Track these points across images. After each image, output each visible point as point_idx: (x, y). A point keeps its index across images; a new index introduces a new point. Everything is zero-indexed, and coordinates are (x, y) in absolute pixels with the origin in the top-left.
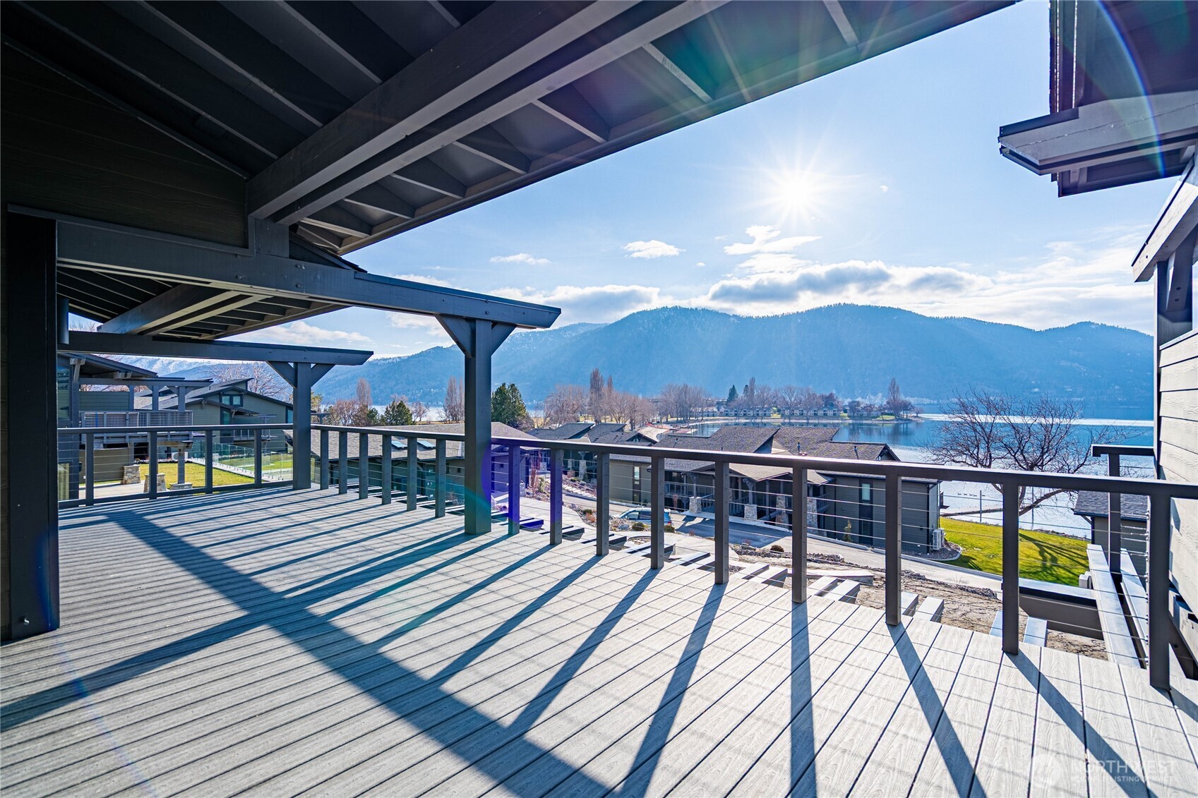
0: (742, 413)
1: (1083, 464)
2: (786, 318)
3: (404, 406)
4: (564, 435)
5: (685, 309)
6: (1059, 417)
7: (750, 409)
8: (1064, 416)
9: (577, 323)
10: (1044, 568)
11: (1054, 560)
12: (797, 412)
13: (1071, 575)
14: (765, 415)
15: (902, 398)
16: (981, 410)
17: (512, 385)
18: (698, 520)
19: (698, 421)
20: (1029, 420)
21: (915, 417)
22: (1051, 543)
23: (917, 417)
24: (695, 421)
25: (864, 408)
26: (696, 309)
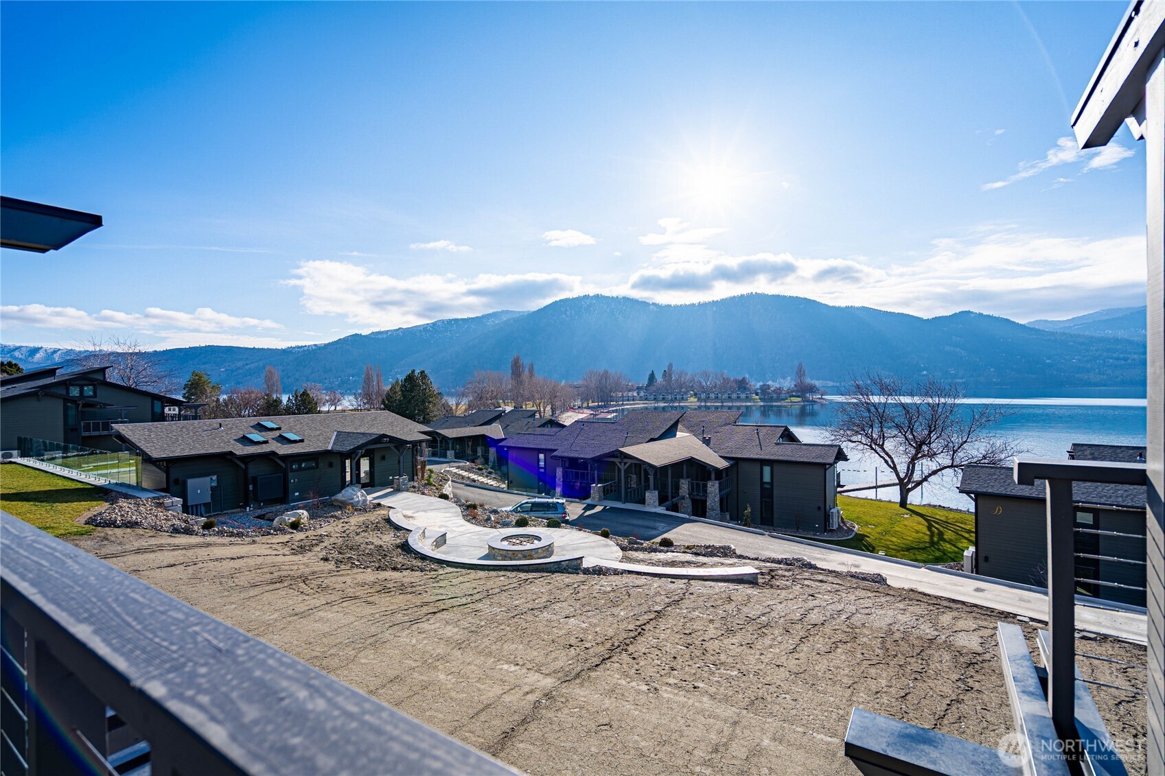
0: (661, 397)
1: (966, 442)
2: (703, 306)
3: (308, 395)
4: (474, 422)
5: (607, 297)
6: (945, 396)
7: (668, 393)
8: (949, 396)
9: (500, 310)
10: (932, 543)
11: (941, 534)
12: (712, 396)
13: (956, 549)
14: (682, 398)
15: (808, 380)
16: (876, 391)
17: (422, 372)
18: (599, 509)
19: (618, 405)
20: (917, 400)
21: (819, 398)
22: (938, 517)
23: (822, 398)
24: (615, 406)
25: (774, 391)
26: (617, 297)
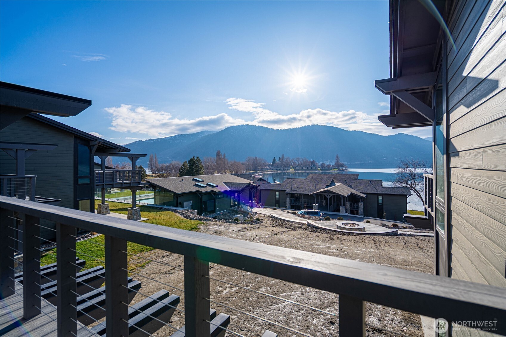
0: (279, 169)
7: (282, 167)
12: (301, 168)
14: (288, 169)
15: (341, 162)
17: (198, 157)
19: (261, 172)
23: (346, 169)
25: (326, 166)
